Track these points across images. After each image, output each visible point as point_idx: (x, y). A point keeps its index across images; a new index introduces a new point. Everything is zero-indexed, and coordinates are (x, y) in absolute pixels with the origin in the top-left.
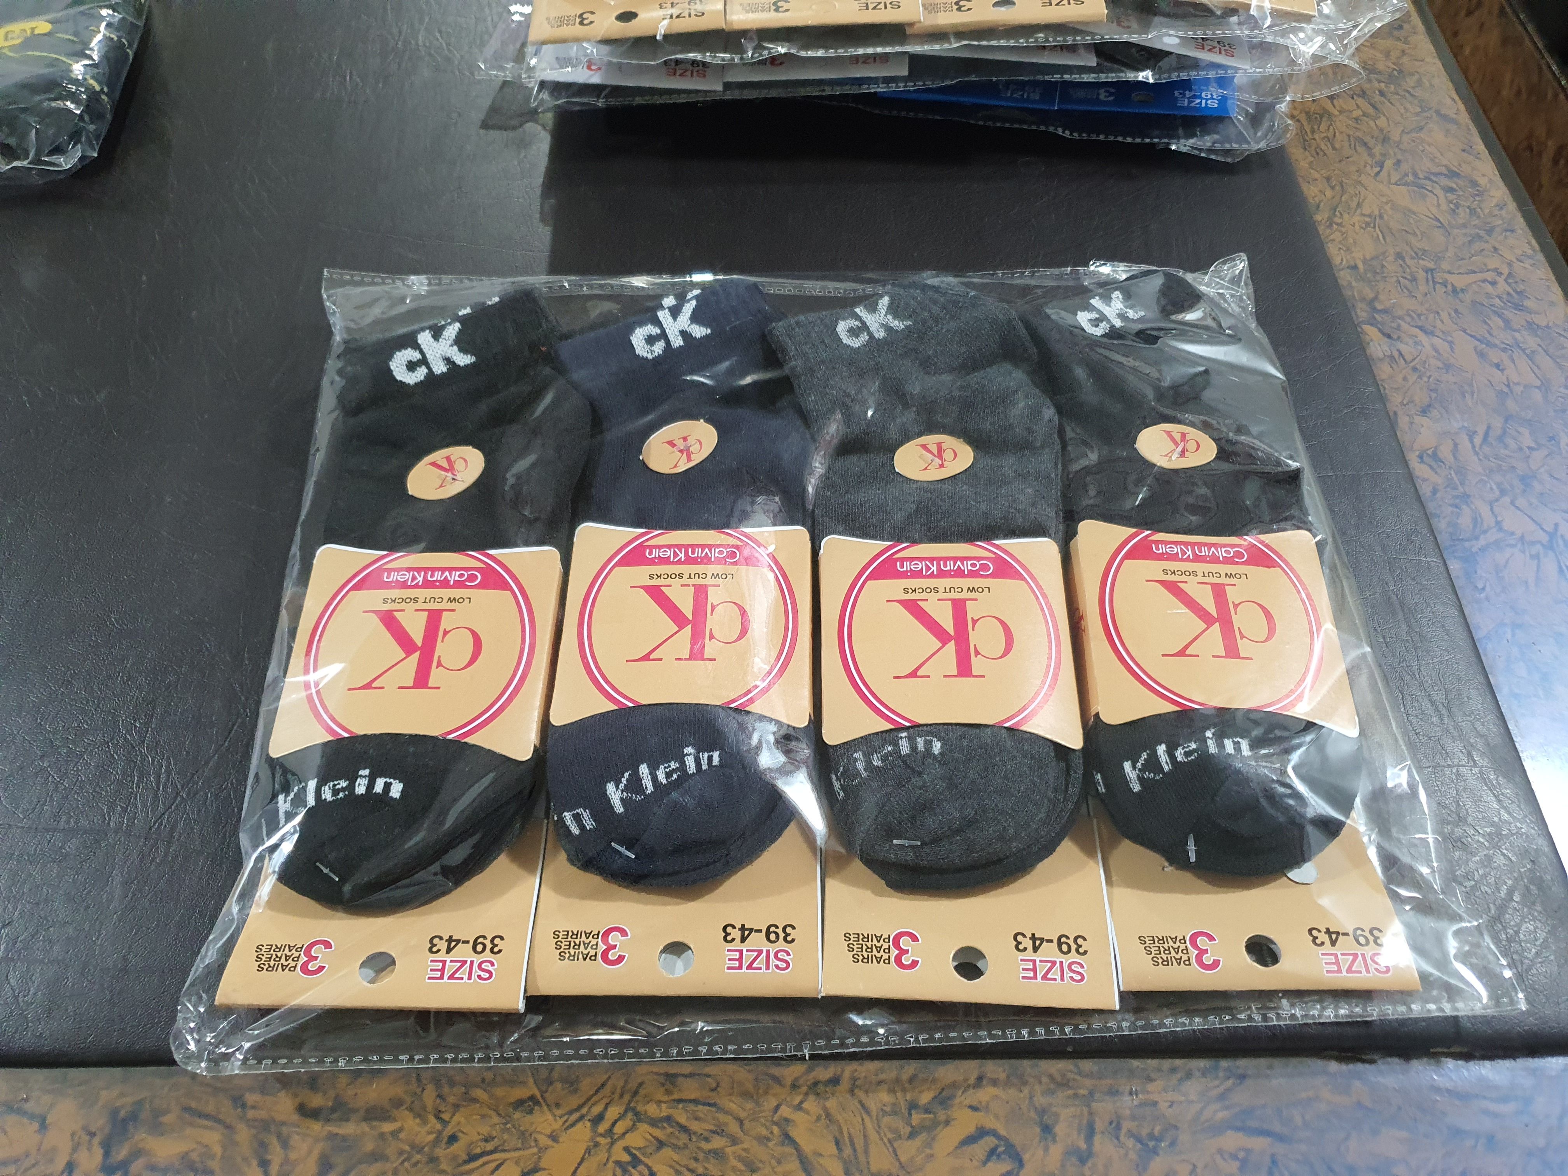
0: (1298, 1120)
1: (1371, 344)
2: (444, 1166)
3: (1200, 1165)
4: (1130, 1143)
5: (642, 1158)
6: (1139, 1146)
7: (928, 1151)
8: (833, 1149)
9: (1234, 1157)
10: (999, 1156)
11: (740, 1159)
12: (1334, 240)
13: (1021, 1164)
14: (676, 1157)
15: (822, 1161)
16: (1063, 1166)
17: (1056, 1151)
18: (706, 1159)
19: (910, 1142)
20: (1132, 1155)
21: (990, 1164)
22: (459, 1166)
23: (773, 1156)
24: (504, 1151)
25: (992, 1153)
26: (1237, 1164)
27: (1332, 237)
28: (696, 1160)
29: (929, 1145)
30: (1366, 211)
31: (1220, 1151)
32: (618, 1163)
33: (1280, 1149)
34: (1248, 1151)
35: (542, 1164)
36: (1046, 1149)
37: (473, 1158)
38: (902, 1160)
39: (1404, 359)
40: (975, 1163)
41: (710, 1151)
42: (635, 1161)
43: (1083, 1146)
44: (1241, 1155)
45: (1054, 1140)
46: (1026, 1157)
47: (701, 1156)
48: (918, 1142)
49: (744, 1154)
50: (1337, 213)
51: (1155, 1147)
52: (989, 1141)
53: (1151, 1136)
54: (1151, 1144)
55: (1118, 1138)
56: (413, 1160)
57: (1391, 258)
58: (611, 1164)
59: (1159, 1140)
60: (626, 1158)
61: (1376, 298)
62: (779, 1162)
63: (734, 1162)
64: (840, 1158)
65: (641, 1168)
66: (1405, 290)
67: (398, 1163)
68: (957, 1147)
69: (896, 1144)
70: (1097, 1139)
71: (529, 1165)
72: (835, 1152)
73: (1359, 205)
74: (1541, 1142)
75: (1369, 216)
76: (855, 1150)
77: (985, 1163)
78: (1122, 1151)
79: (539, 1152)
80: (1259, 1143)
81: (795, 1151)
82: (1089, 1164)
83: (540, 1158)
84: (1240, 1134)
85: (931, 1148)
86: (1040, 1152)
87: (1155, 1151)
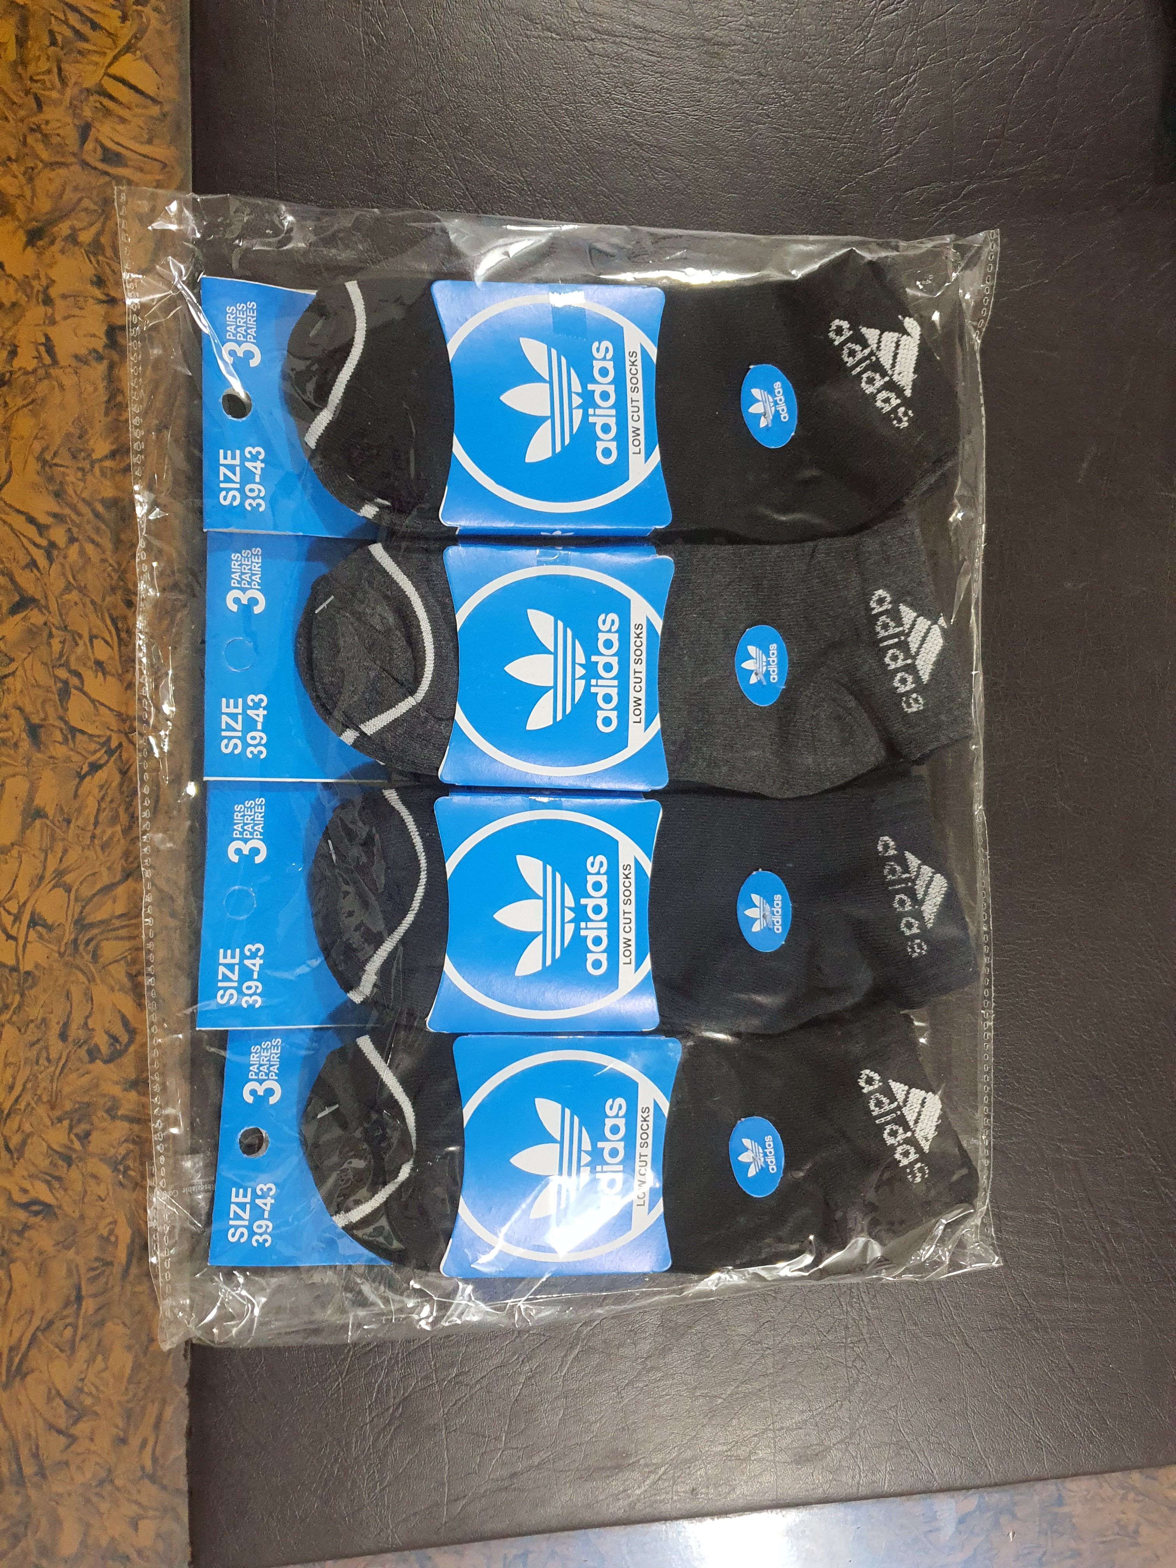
0: (139, 1289)
1: (953, 1501)
2: (108, 599)
3: (105, 1204)
4: (122, 1151)
5: (113, 759)
6: (120, 1157)
7: (117, 988)
8: (118, 912)
9: (111, 1232)
10: (112, 1044)
11: (111, 838)
12: (1101, 1487)
13: (107, 1062)
14: (115, 784)
15: (110, 902)
16: (104, 1095)
17: (116, 1091)
18: (112, 810)
19: (123, 973)
20: (112, 1151)
21: (106, 1037)
22: (108, 610)
23: (113, 863)
24: (120, 647)
25: (115, 1039)
26: (106, 1234)
27: (1105, 1485)
28: (112, 801)
29: (121, 989)
30: (1145, 1529)
31: (115, 1222)
32: (109, 739)
33: (117, 1270)
34: (115, 1244)
35: (109, 678)
36: (117, 1083)
37: (114, 621)
38: (111, 967)
39: (930, 1531)
40: (107, 1025)
41: (117, 812)
42: (110, 753)
43: (120, 1113)
44: (113, 1239)
45: (125, 1090)
46: (111, 1066)
47: (114, 805)
48: (125, 980)
49: (115, 840)
50: (1141, 1498)
51: (119, 1170)
52: (124, 1038)
53: (127, 1168)
54: (121, 1168)
55: (126, 1141)
56: (113, 574)
57: (1073, 1544)
58: (109, 733)
59: (125, 1173)
60: (114, 744)
61: (1014, 1516)
62: (109, 868)
63: (109, 832)
64: (113, 917)
65: (106, 757)
66: (1026, 1551)
67: (111, 562)
68: (120, 1011)
69: (122, 962)
70: (126, 1125)
71: (108, 668)
72: (117, 914)
73: (1152, 1523)
74: (119, 1482)
75: (1137, 1532)
76: (117, 929)
77: (107, 1033)
78: (115, 1143)
79: (119, 675)
80: (122, 1254)
81: (117, 879)
82: (105, 1115)
83: (113, 675)
84: (129, 1241)
85: (119, 990)
86: (115, 1077)
87: (116, 1170)
